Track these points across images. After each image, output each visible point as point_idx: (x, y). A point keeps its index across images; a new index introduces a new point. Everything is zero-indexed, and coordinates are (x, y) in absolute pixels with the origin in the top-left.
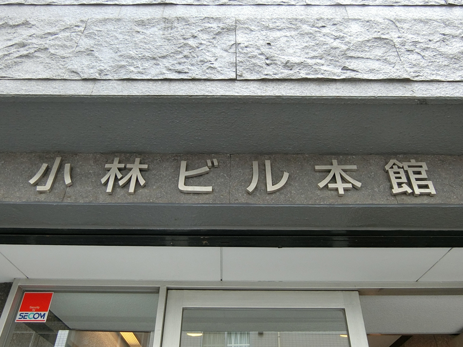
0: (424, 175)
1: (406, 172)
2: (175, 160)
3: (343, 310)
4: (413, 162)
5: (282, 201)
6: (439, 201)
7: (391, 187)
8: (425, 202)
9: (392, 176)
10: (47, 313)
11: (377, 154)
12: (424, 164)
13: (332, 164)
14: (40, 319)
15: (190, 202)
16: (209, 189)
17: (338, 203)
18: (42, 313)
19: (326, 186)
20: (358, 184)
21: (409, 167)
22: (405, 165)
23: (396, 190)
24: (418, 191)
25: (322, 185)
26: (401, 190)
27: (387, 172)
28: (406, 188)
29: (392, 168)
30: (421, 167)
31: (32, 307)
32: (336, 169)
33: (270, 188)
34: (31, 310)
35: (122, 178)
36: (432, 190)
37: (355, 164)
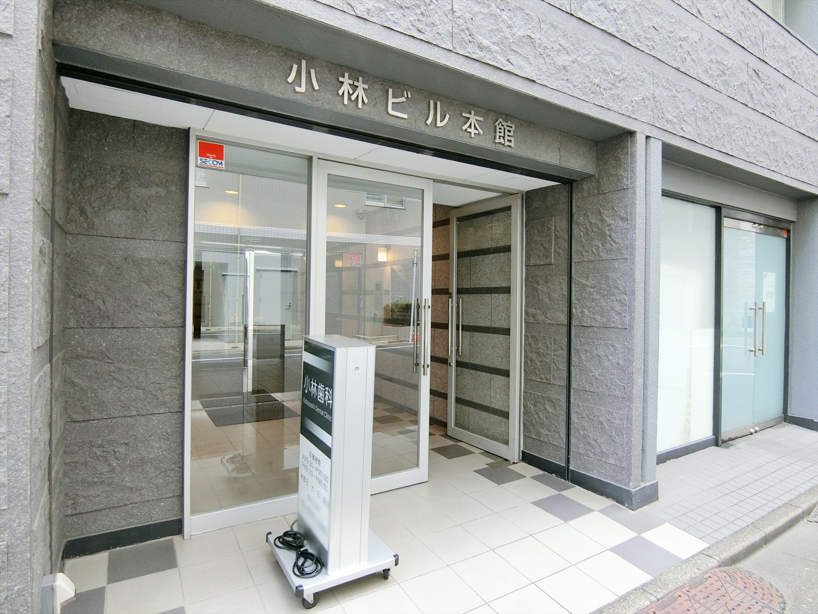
0: (511, 134)
1: (504, 129)
2: (382, 84)
3: (423, 190)
4: (509, 124)
5: (442, 135)
6: (513, 152)
7: (495, 138)
8: (507, 151)
9: (498, 130)
10: (223, 162)
11: (493, 111)
12: (513, 126)
13: (470, 113)
14: (218, 165)
15: (393, 123)
16: (405, 116)
17: (469, 141)
18: (220, 161)
19: (466, 130)
20: (481, 132)
21: (507, 126)
22: (505, 124)
23: (497, 140)
24: (507, 143)
25: (464, 128)
26: (499, 141)
27: (496, 126)
28: (502, 140)
29: (499, 124)
30: (511, 127)
31: (209, 155)
32: (473, 118)
33: (439, 124)
34: (209, 157)
35: (353, 94)
36: (512, 144)
37: (481, 117)
